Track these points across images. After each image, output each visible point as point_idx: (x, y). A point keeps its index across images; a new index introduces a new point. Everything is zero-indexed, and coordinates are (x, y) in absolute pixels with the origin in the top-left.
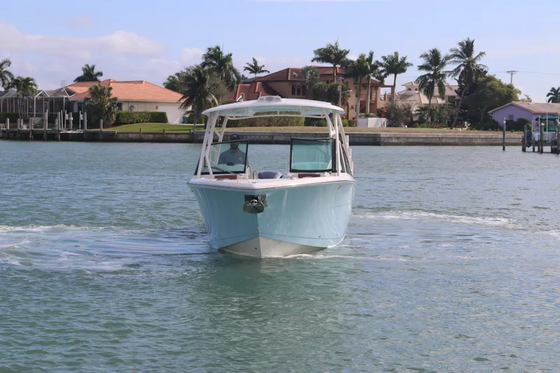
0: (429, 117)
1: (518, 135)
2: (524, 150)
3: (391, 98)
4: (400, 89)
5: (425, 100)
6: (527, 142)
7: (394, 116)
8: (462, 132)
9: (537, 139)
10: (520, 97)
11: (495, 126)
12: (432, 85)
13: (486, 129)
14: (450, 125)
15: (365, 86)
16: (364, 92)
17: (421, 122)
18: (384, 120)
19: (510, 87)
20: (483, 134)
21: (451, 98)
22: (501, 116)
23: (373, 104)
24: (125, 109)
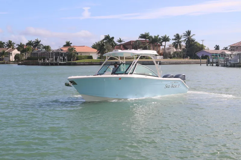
0: (176, 55)
1: (205, 60)
2: (207, 65)
3: (164, 49)
5: (175, 50)
6: (208, 63)
7: (165, 55)
8: (187, 60)
9: (211, 62)
10: (206, 48)
11: (198, 58)
12: (177, 45)
13: (195, 59)
14: (183, 58)
15: (156, 46)
16: (155, 48)
17: (174, 57)
18: (162, 56)
19: (202, 45)
21: (183, 49)
22: (199, 54)
24: (79, 55)
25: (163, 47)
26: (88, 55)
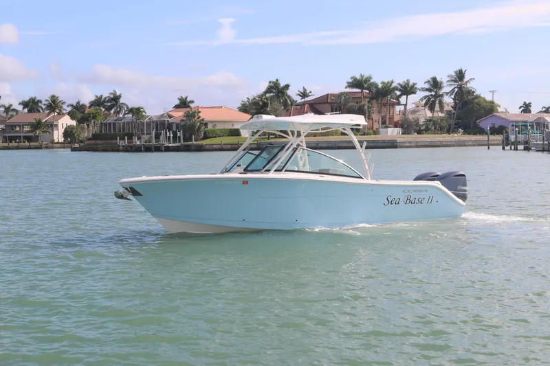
0: (432, 126)
1: (499, 138)
2: (504, 149)
3: (404, 113)
4: (410, 107)
5: (429, 114)
6: (506, 143)
7: (407, 126)
8: (458, 136)
9: (513, 140)
10: (500, 110)
11: (482, 132)
12: (434, 102)
13: (475, 134)
14: (448, 132)
15: (385, 105)
16: (384, 109)
17: (427, 130)
18: (400, 129)
19: (492, 102)
20: (473, 138)
21: (449, 112)
22: (486, 124)
23: (391, 118)
24: (210, 127)
25: (402, 108)
26: (229, 127)
